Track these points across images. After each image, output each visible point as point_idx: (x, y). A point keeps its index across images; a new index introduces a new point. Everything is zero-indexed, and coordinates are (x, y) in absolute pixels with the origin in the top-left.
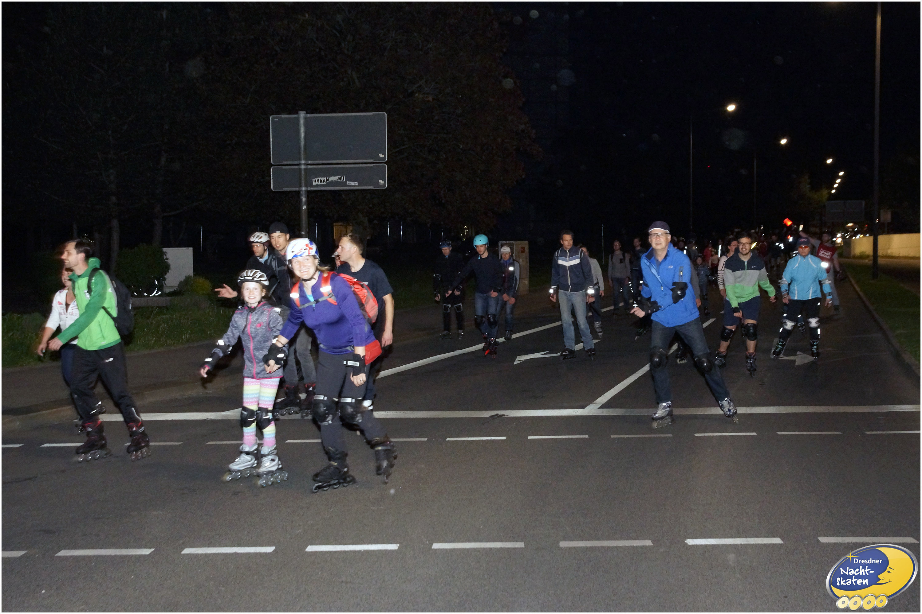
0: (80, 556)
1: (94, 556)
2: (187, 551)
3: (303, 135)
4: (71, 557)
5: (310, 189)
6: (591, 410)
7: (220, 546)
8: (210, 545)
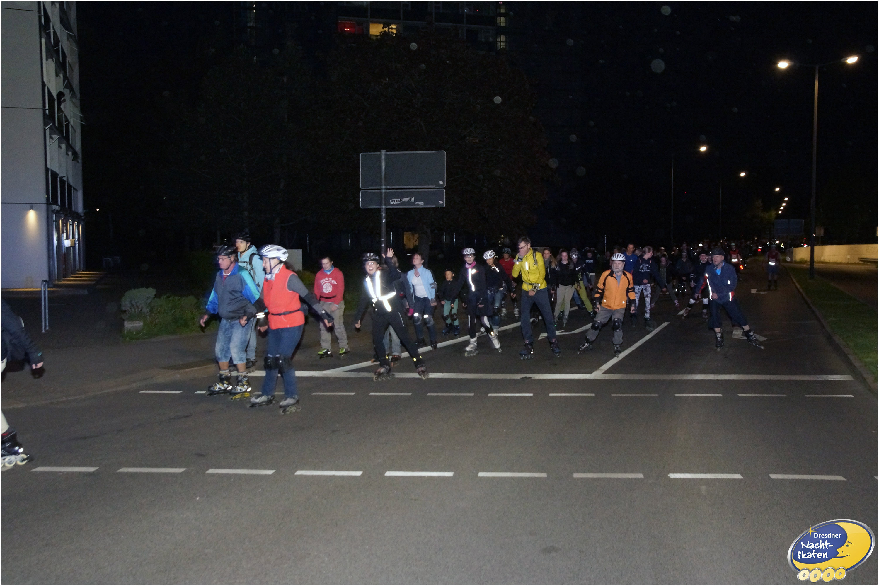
0: (222, 474)
1: (233, 474)
2: (299, 473)
3: (383, 168)
4: (217, 474)
5: (388, 207)
6: (597, 375)
7: (323, 469)
8: (315, 469)
